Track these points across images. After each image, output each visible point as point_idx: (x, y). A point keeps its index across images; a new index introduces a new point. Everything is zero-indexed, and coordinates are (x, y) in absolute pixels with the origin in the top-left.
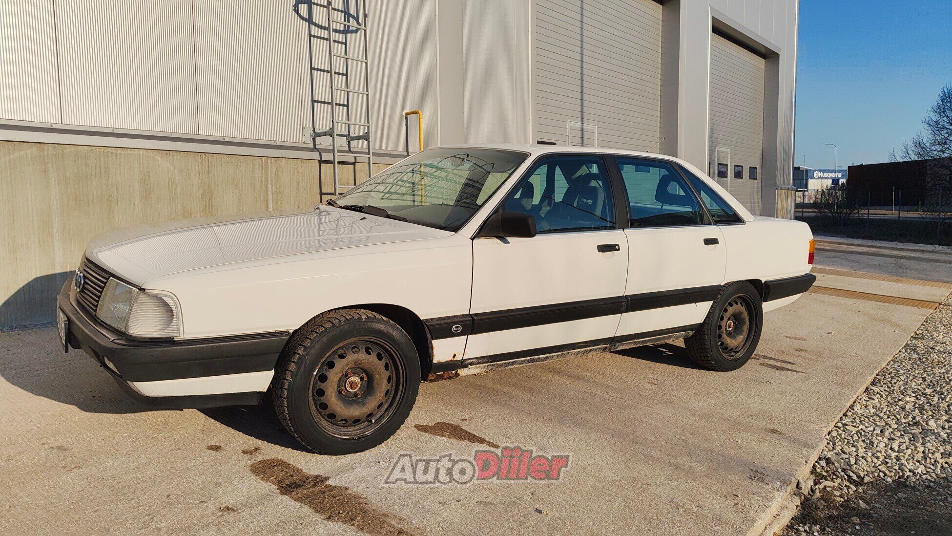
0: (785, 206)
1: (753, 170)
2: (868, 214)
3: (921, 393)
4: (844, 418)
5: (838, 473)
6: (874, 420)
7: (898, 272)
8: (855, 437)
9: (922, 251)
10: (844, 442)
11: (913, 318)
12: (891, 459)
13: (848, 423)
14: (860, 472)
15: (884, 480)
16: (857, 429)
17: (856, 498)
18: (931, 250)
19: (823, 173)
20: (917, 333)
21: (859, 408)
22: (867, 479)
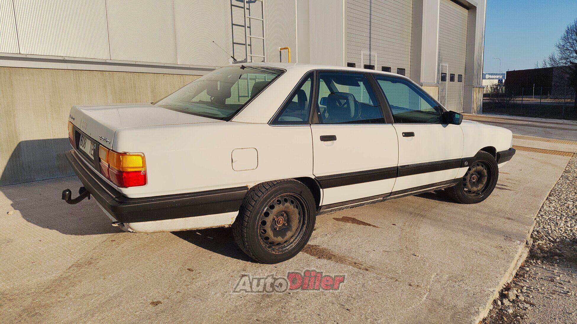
0: (478, 97)
1: (460, 76)
2: (522, 100)
3: (575, 200)
4: (540, 212)
5: (543, 238)
6: (555, 213)
7: (547, 135)
8: (548, 221)
9: (557, 123)
10: (544, 223)
11: (562, 162)
12: (568, 231)
13: (543, 215)
14: (554, 237)
15: (566, 240)
16: (548, 217)
17: (554, 248)
18: (562, 122)
19: (491, 75)
20: (566, 169)
21: (546, 207)
22: (558, 240)
